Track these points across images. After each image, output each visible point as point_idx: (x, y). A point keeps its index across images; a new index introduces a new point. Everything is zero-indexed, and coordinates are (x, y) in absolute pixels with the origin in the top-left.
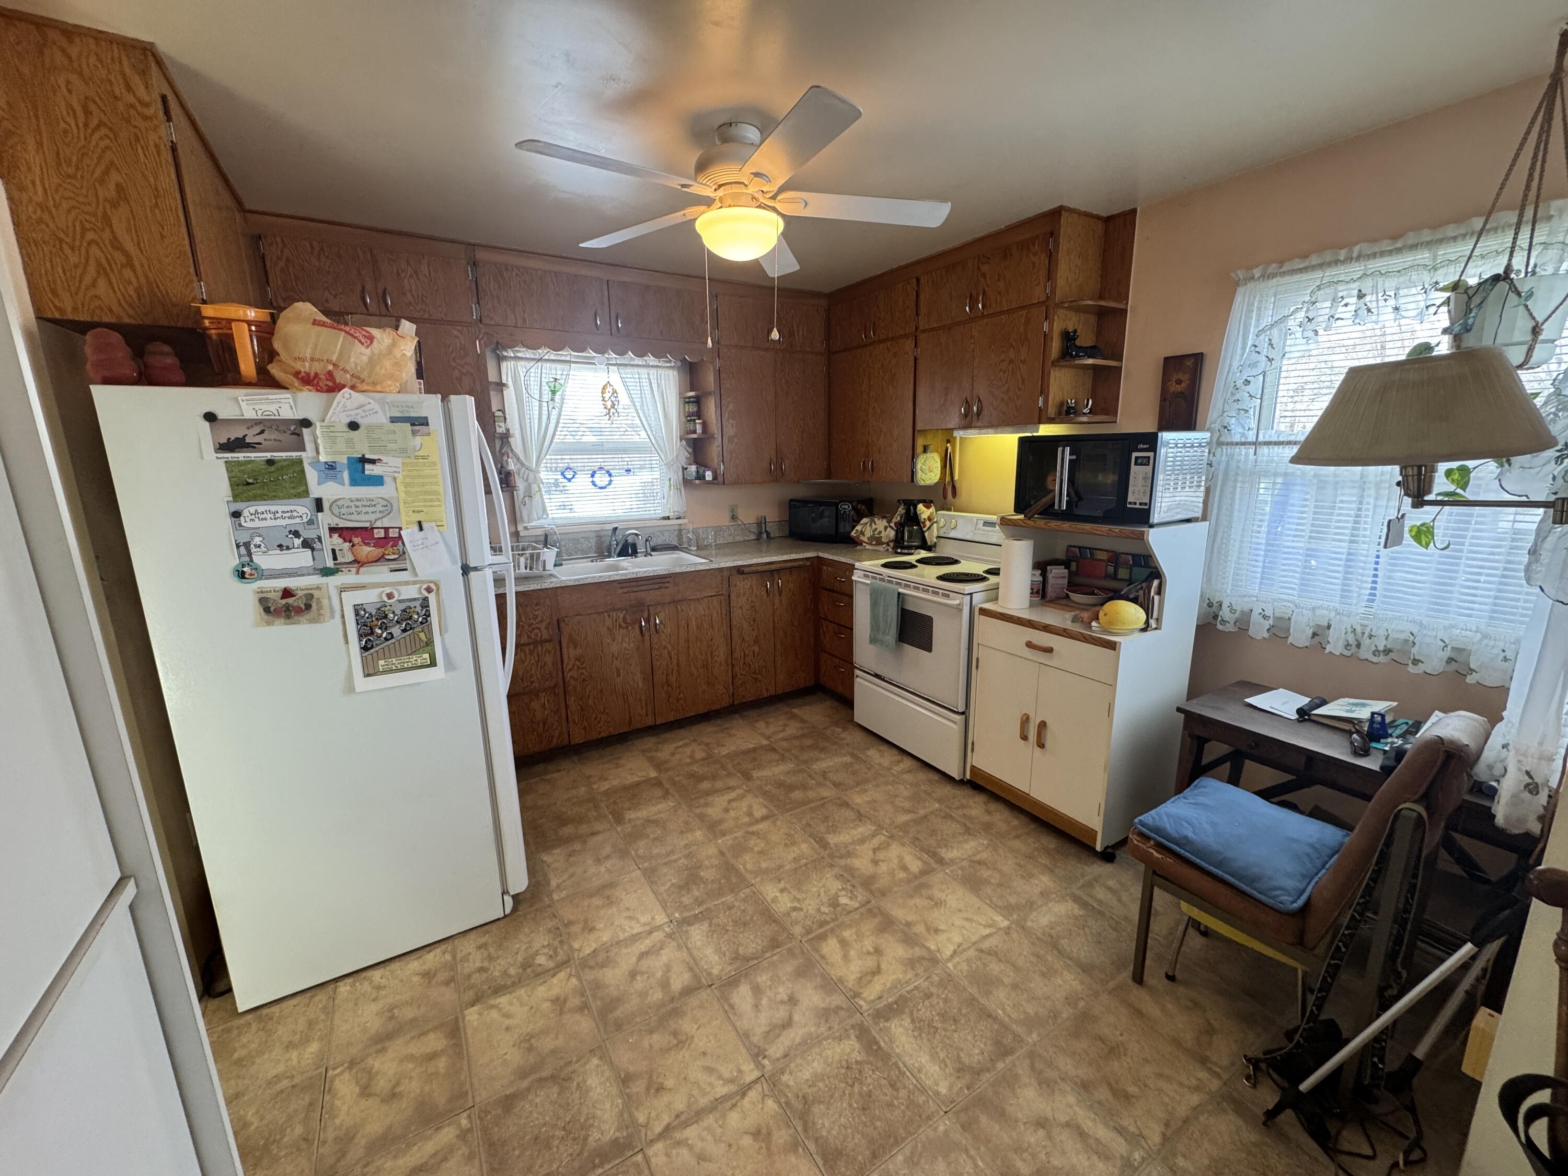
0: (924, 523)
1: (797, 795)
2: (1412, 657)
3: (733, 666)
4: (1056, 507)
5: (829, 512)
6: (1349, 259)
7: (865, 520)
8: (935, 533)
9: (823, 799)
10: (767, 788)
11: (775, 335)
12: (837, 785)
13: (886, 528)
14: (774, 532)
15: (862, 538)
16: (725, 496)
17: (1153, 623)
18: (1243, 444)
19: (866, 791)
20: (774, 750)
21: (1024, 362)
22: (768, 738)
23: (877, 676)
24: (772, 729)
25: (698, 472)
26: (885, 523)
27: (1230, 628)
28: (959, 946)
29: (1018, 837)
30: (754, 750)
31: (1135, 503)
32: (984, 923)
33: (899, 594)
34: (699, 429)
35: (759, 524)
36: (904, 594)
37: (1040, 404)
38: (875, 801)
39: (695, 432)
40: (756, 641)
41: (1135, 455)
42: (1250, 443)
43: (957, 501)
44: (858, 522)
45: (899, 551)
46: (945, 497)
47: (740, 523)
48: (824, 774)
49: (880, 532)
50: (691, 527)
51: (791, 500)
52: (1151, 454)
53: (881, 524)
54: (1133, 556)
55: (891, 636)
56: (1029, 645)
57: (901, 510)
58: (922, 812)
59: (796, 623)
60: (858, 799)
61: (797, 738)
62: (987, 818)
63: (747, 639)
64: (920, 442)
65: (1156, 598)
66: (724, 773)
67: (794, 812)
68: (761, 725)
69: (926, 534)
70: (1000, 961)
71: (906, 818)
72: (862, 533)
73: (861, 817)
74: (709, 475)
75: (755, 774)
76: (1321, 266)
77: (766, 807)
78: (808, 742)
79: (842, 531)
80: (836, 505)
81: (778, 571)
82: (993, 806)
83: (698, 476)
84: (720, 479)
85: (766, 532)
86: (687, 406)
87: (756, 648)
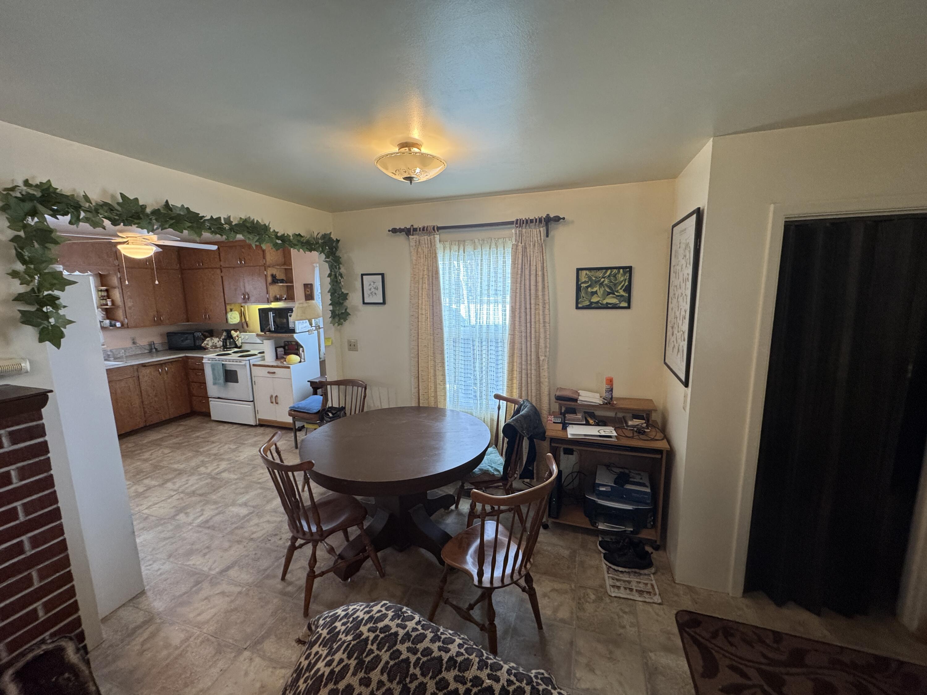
0: (235, 338)
3: (144, 408)
4: (273, 330)
5: (190, 337)
7: (208, 339)
8: (240, 341)
11: (157, 282)
13: (218, 341)
14: (160, 348)
15: (207, 346)
16: (129, 333)
17: (302, 360)
23: (219, 398)
25: (111, 323)
26: (217, 339)
31: (291, 327)
33: (223, 364)
34: (109, 303)
35: (150, 345)
36: (225, 364)
37: (268, 297)
39: (107, 305)
40: (156, 396)
41: (289, 314)
43: (249, 329)
44: (204, 340)
45: (225, 349)
46: (243, 328)
47: (138, 345)
49: (216, 343)
50: (109, 349)
51: (167, 333)
53: (216, 340)
54: (293, 342)
55: (222, 380)
56: (269, 373)
57: (225, 334)
59: (177, 385)
61: (183, 430)
63: (151, 395)
64: (228, 307)
65: (302, 353)
69: (237, 342)
72: (207, 344)
74: (118, 324)
78: (189, 430)
79: (197, 344)
80: (193, 333)
81: (165, 363)
83: (111, 325)
84: (126, 326)
85: (155, 348)
86: (100, 293)
87: (156, 399)
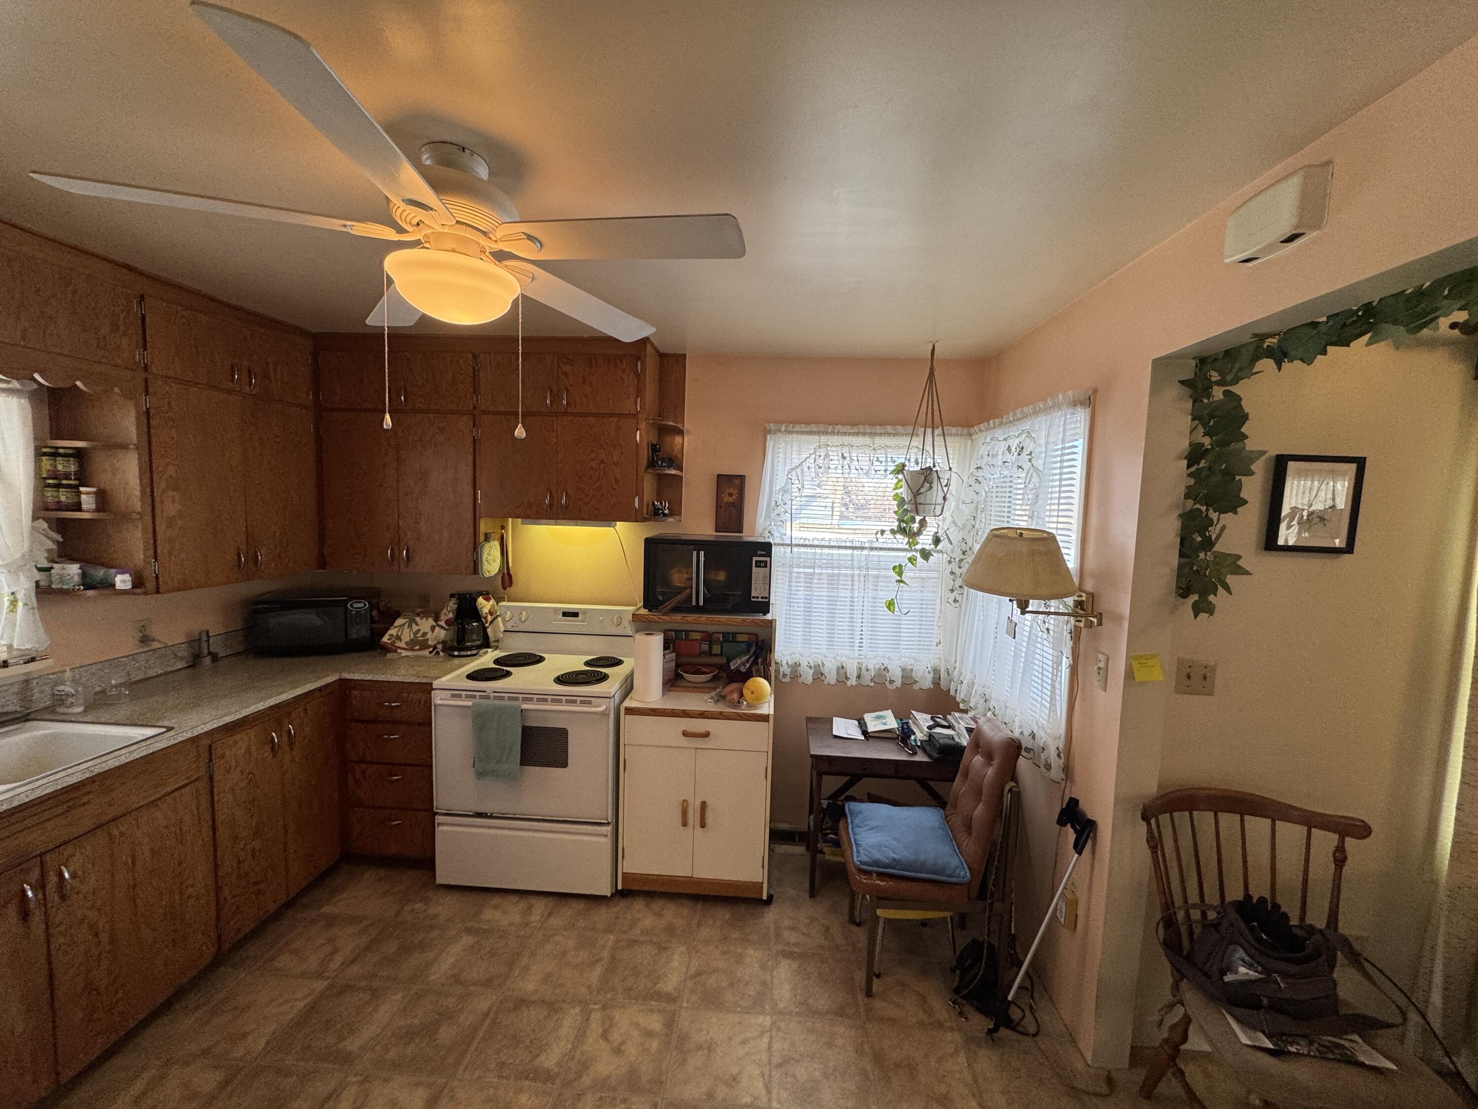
0: (486, 618)
1: (447, 1034)
2: (888, 679)
4: (694, 603)
6: (833, 433)
7: (400, 622)
8: (500, 628)
9: (486, 1015)
10: (392, 1054)
12: (487, 983)
13: (433, 629)
15: (398, 644)
16: (144, 610)
18: (783, 545)
19: (526, 968)
20: (347, 988)
21: (616, 464)
22: (320, 975)
23: (479, 815)
24: (313, 961)
25: (84, 575)
26: (430, 622)
27: (788, 679)
28: (763, 1076)
29: (699, 925)
30: (313, 1008)
31: (758, 598)
32: (756, 1034)
33: (522, 711)
34: (88, 500)
35: (195, 643)
36: (527, 711)
37: (637, 505)
38: (549, 975)
39: (78, 507)
40: (257, 832)
41: (755, 559)
42: (787, 545)
43: (513, 591)
45: (456, 653)
46: (504, 587)
47: (154, 646)
48: (456, 979)
49: (425, 634)
50: (57, 671)
52: (768, 559)
53: (425, 624)
54: (724, 634)
55: (512, 762)
56: (685, 734)
57: (454, 605)
58: (605, 954)
60: (530, 985)
61: (368, 948)
62: (662, 923)
63: (242, 835)
64: (481, 530)
66: (292, 1080)
67: (466, 1062)
68: (285, 961)
69: (489, 630)
70: (797, 1061)
71: (595, 975)
72: (399, 638)
73: (553, 1007)
74: (122, 581)
75: (353, 1045)
76: (818, 433)
77: (417, 1085)
78: (391, 947)
79: (355, 636)
81: (289, 713)
82: (657, 905)
83: (88, 583)
84: (150, 585)
85: (210, 653)
86: (46, 463)
87: (257, 844)
